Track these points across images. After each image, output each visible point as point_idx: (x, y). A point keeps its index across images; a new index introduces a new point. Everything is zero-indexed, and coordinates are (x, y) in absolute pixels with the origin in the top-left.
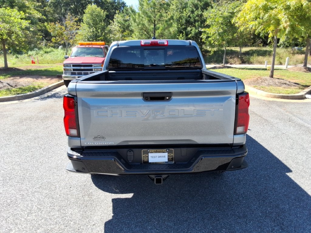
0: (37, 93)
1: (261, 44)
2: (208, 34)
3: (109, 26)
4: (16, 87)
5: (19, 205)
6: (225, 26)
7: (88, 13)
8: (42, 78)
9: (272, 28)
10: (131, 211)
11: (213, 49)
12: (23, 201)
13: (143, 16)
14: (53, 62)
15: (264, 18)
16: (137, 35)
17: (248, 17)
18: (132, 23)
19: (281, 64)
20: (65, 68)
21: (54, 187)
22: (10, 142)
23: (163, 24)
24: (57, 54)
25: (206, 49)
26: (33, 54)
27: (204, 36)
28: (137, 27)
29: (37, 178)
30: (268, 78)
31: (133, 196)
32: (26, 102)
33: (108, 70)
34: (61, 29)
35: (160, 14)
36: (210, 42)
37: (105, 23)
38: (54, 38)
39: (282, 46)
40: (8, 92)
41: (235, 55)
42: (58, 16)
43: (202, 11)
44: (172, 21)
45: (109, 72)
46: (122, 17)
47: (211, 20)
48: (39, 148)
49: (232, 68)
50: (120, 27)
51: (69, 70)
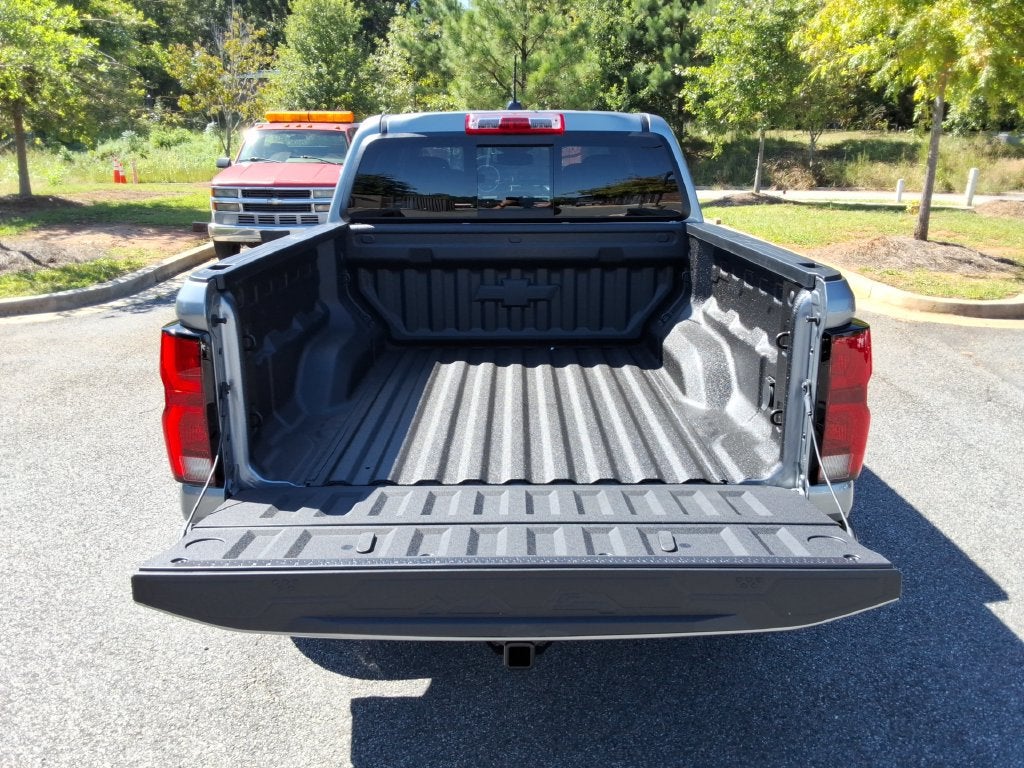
0: (120, 285)
1: (882, 121)
2: (704, 84)
3: (372, 57)
4: (51, 265)
5: (16, 720)
6: (765, 58)
7: (302, 10)
8: (141, 234)
9: (926, 68)
10: (420, 751)
11: (720, 138)
12: (30, 703)
13: (485, 22)
14: (184, 176)
15: (901, 35)
16: (463, 88)
17: (844, 29)
18: (447, 48)
19: (949, 189)
20: (217, 200)
21: (148, 645)
22: (11, 465)
23: (554, 50)
24: (201, 151)
25: (695, 135)
26: (121, 150)
27: (689, 94)
28: (466, 60)
29: (90, 608)
30: (910, 239)
31: (430, 691)
32: (84, 319)
33: (349, 219)
34: (209, 65)
35: (542, 15)
36: (711, 113)
37: (357, 45)
38: (187, 97)
39: (956, 131)
40: (25, 283)
41: (796, 159)
42: (203, 20)
43: (684, 6)
44: (582, 41)
45: (353, 227)
46: (415, 26)
47: (716, 37)
48: (109, 490)
49: (786, 202)
50: (408, 60)
51: (232, 207)
